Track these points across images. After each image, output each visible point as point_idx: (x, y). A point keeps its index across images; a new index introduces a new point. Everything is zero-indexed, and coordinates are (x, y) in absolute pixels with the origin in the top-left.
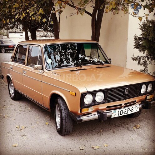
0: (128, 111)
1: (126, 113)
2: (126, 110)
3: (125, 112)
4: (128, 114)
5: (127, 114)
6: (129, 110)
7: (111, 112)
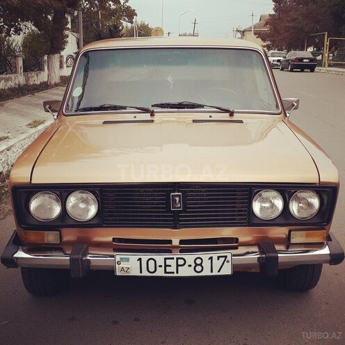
0: (178, 266)
1: (168, 269)
2: (172, 263)
3: (166, 266)
4: (180, 274)
5: (175, 275)
6: (181, 262)
7: (113, 256)
